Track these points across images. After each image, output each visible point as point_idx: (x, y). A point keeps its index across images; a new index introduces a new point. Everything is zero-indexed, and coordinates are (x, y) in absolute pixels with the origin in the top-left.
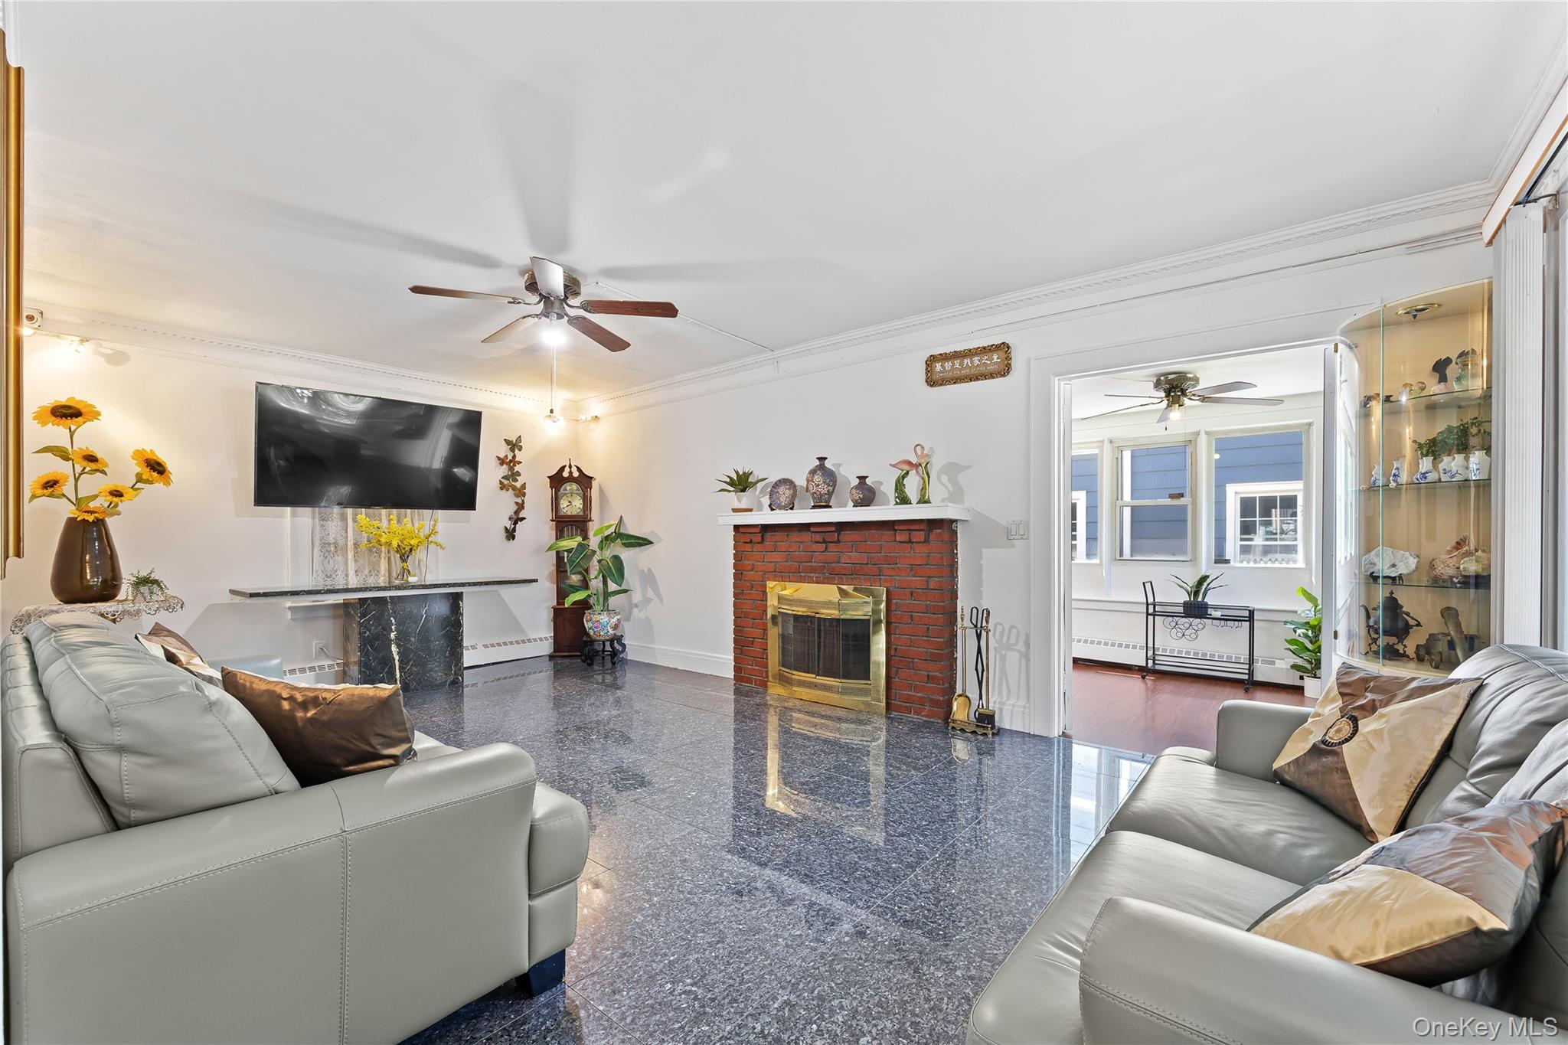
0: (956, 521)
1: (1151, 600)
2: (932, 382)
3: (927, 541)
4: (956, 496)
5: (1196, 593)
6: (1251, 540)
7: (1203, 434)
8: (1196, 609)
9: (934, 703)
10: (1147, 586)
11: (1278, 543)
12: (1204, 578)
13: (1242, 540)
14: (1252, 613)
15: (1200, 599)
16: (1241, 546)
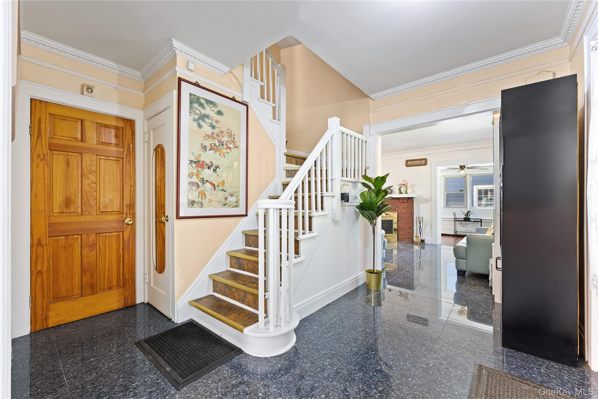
0: (413, 198)
1: (455, 217)
2: (407, 166)
3: (408, 202)
4: (414, 192)
5: (467, 215)
6: (481, 202)
7: (468, 175)
8: (467, 219)
9: (410, 238)
10: (455, 214)
11: (489, 203)
12: (469, 212)
13: (478, 202)
14: (481, 220)
15: (468, 217)
16: (478, 204)
